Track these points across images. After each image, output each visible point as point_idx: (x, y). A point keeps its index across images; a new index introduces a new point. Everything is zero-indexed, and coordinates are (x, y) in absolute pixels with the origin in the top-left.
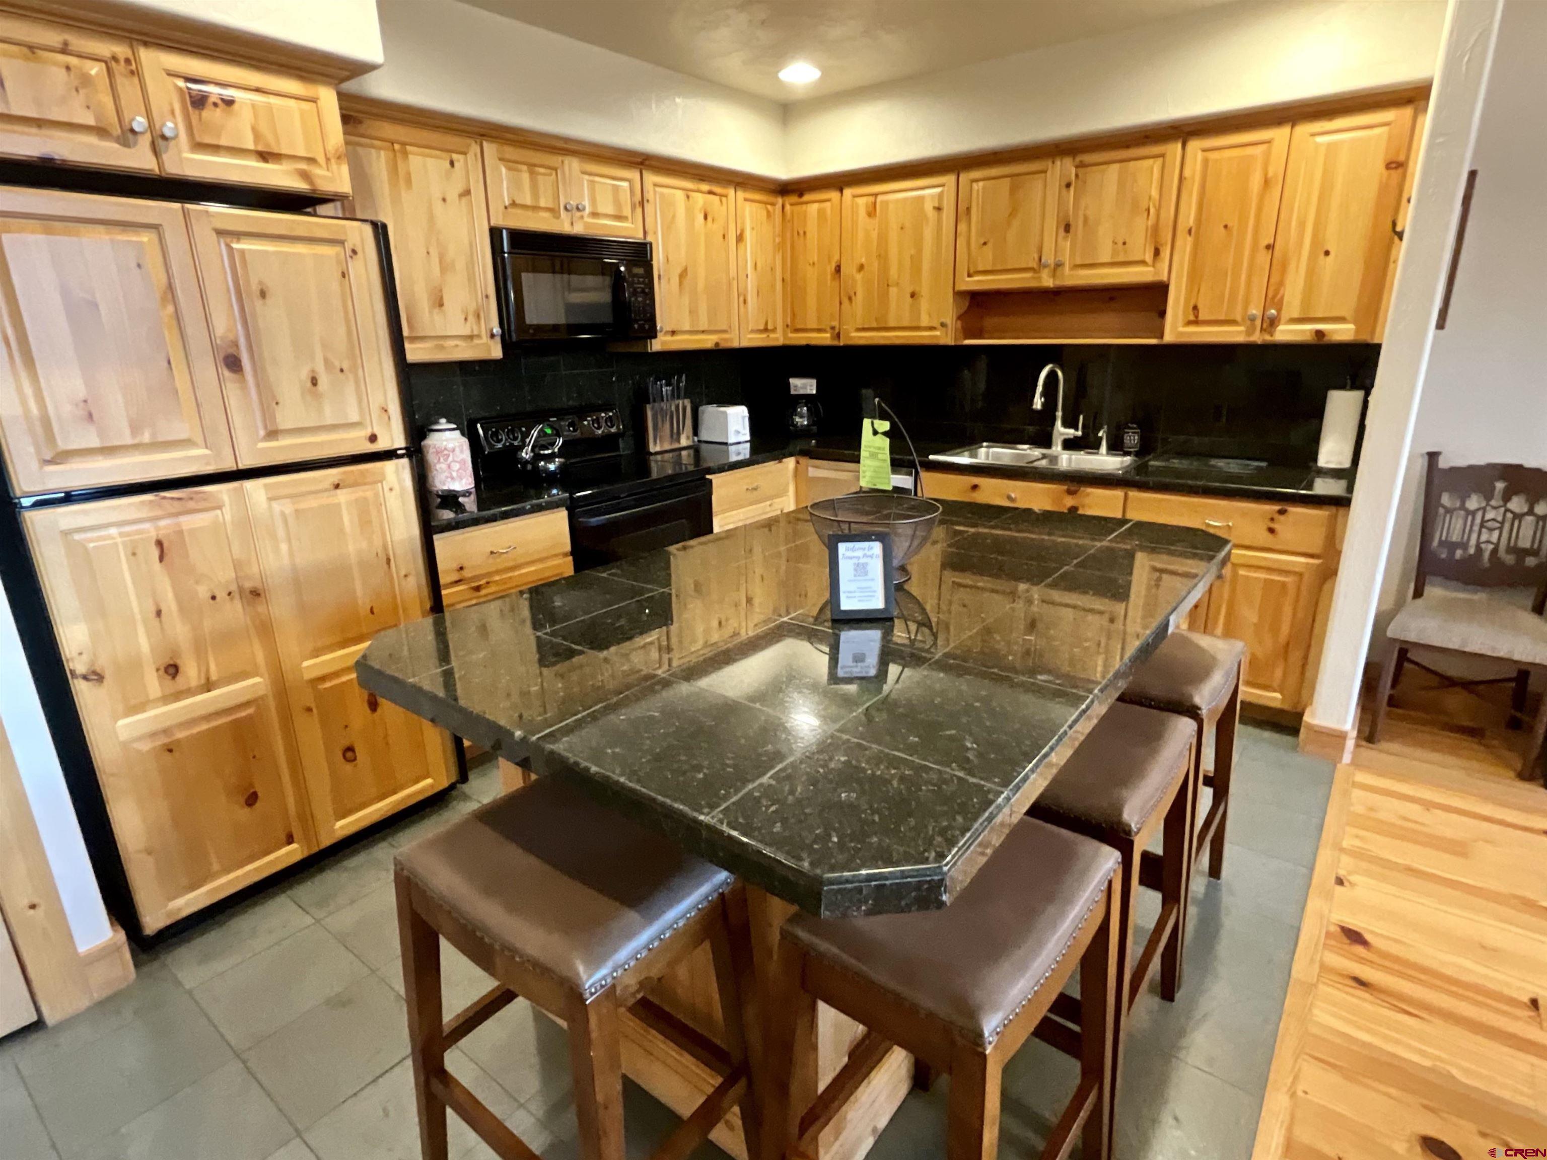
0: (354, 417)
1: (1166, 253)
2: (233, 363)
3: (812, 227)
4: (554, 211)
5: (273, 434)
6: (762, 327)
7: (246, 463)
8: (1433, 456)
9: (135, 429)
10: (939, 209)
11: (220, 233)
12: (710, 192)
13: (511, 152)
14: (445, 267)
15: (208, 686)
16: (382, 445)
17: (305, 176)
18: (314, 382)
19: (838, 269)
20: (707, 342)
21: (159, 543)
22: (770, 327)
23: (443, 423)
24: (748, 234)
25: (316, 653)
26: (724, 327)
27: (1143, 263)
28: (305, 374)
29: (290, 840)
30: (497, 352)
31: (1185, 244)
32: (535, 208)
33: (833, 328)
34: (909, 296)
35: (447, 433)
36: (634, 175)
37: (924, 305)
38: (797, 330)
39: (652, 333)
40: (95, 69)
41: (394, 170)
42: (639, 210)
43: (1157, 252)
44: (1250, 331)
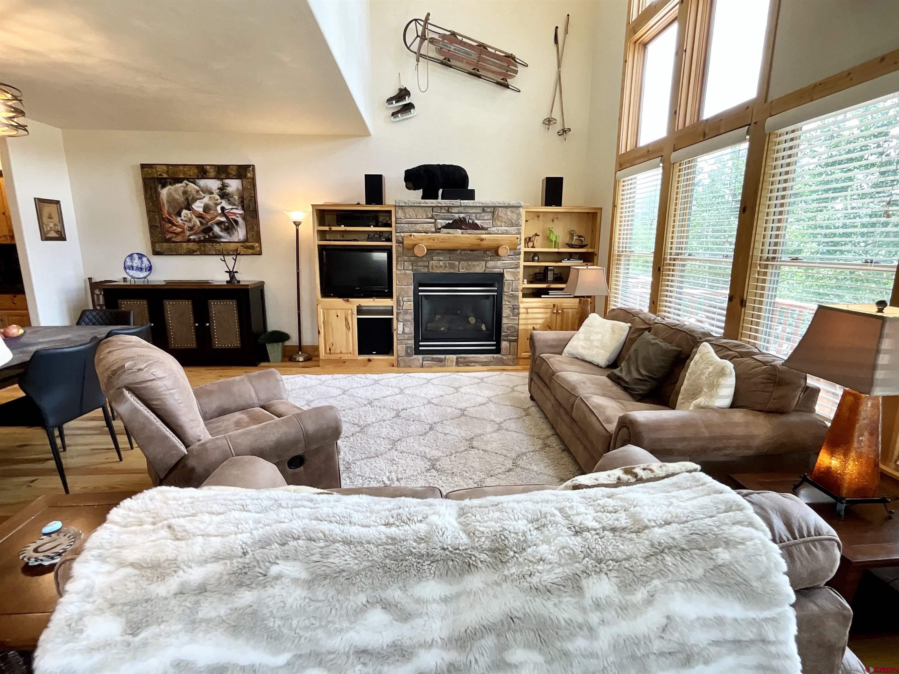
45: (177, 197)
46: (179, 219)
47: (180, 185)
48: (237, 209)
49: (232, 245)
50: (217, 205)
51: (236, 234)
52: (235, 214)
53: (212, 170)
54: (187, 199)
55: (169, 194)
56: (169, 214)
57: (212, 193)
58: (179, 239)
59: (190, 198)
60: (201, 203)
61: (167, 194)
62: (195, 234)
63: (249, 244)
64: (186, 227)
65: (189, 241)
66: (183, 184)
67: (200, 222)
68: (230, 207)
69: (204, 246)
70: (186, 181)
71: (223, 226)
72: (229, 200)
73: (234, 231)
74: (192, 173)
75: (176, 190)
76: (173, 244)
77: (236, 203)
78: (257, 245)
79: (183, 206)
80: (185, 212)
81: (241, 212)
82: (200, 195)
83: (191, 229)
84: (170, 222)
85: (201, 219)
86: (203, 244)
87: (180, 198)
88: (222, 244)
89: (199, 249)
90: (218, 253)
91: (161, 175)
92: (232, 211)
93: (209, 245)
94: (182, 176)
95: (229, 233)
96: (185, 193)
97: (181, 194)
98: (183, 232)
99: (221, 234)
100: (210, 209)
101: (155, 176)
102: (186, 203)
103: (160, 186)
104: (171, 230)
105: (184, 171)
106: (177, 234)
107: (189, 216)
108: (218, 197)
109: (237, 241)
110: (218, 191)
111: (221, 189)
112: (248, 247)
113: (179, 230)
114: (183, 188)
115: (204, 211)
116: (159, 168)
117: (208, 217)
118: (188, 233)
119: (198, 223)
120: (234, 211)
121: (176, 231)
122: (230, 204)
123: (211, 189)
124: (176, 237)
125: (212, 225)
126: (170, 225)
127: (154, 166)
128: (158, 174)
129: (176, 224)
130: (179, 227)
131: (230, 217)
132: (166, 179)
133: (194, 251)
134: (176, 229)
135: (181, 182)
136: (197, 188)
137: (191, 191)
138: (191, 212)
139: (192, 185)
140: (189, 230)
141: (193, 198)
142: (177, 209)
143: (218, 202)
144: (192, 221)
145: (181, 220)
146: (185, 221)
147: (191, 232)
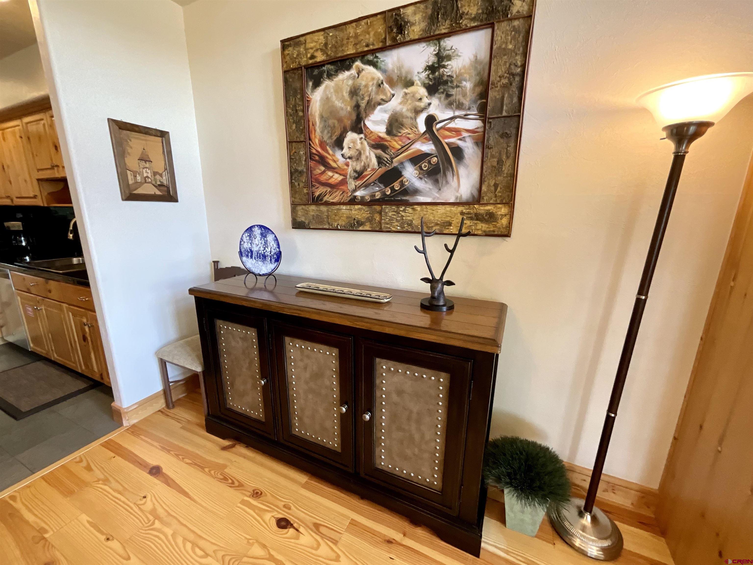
8: (216, 263)
10: (21, 137)
19: (3, 166)
33: (6, 197)
34: (24, 181)
37: (29, 184)
45: (338, 104)
46: (338, 154)
47: (347, 74)
48: (465, 117)
49: (441, 209)
50: (417, 112)
51: (453, 182)
52: (457, 132)
53: (418, 17)
54: (357, 106)
55: (326, 100)
56: (322, 144)
57: (409, 83)
58: (336, 197)
59: (363, 104)
60: (385, 111)
61: (322, 99)
62: (366, 186)
63: (482, 209)
64: (350, 170)
65: (353, 201)
66: (353, 72)
67: (380, 159)
68: (449, 114)
69: (380, 213)
70: (358, 63)
71: (425, 165)
72: (448, 96)
73: (449, 175)
74: (370, 38)
75: (338, 90)
76: (324, 208)
77: (466, 103)
78: (504, 210)
79: (348, 123)
80: (351, 136)
81: (474, 123)
82: (384, 92)
83: (359, 175)
84: (323, 161)
85: (379, 152)
86: (378, 208)
87: (343, 105)
88: (418, 208)
89: (370, 220)
90: (406, 228)
91: (313, 57)
92: (452, 125)
93: (390, 211)
94: (350, 51)
95: (436, 182)
96: (354, 92)
97: (346, 95)
98: (344, 182)
99: (418, 184)
100: (401, 125)
101: (305, 60)
102: (354, 117)
103: (311, 84)
104: (323, 178)
105: (356, 36)
106: (333, 187)
107: (359, 146)
108: (423, 91)
109: (452, 201)
110: (424, 75)
111: (432, 69)
112: (478, 217)
113: (337, 178)
114: (350, 82)
115: (389, 132)
116: (310, 42)
117: (396, 144)
118: (352, 184)
119: (374, 161)
120: (459, 124)
121: (332, 181)
122: (450, 105)
123: (409, 72)
124: (331, 193)
125: (402, 163)
126: (323, 168)
127: (302, 39)
128: (309, 55)
129: (334, 165)
130: (337, 173)
131: (444, 141)
132: (322, 64)
133: (360, 223)
134: (332, 177)
135: (349, 68)
136: (378, 75)
137: (366, 86)
138: (362, 136)
139: (370, 69)
140: (356, 178)
141: (368, 102)
142: (338, 133)
143: (422, 104)
144: (363, 157)
145: (343, 155)
146: (350, 158)
147: (359, 183)
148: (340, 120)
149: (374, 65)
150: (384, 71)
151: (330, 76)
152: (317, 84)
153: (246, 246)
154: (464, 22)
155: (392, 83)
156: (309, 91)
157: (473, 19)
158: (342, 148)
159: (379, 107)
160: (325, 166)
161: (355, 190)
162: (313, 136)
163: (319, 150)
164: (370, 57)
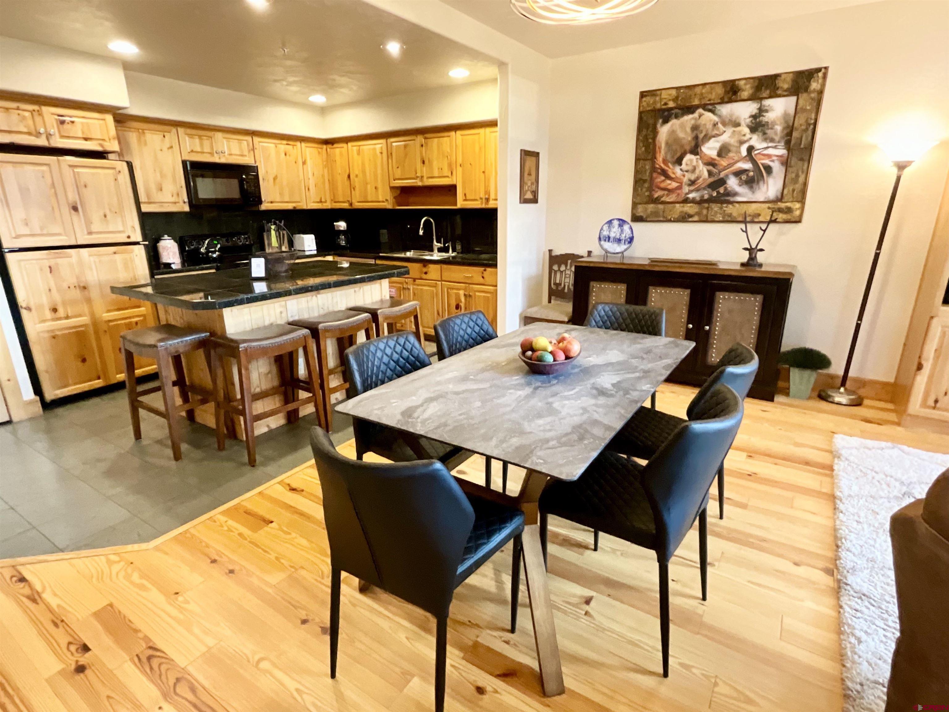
0: (121, 228)
1: (454, 173)
2: (75, 209)
3: (338, 158)
4: (211, 154)
5: (90, 233)
6: (319, 200)
7: (80, 242)
9: (42, 228)
10: (381, 153)
11: (70, 166)
12: (287, 144)
13: (189, 131)
14: (163, 176)
15: (67, 317)
16: (132, 240)
17: (101, 145)
18: (105, 216)
19: (349, 176)
20: (290, 206)
21: (50, 267)
22: (323, 200)
23: (166, 237)
24: (309, 162)
25: (109, 311)
26: (299, 200)
27: (448, 177)
28: (102, 214)
29: (99, 378)
30: (187, 209)
31: (460, 170)
32: (203, 153)
33: (348, 201)
34: (374, 188)
35: (168, 241)
36: (249, 138)
37: (380, 191)
38: (335, 202)
39: (260, 202)
40: (27, 114)
41: (139, 140)
42: (252, 152)
43: (452, 173)
44: (482, 203)
45: (681, 135)
46: (677, 169)
47: (691, 116)
48: (775, 147)
49: (754, 206)
50: (742, 143)
51: (764, 188)
52: (769, 156)
53: (748, 86)
54: (696, 138)
55: (672, 132)
56: (665, 161)
57: (738, 125)
58: (672, 198)
59: (701, 136)
60: (718, 142)
61: (668, 131)
62: (697, 190)
63: (782, 205)
64: (685, 180)
65: (686, 201)
66: (696, 115)
67: (710, 173)
68: (765, 145)
69: (708, 208)
70: (701, 110)
71: (744, 177)
72: (765, 134)
73: (761, 183)
74: (713, 96)
75: (682, 126)
76: (661, 207)
77: (777, 138)
78: (798, 205)
79: (688, 148)
80: (689, 157)
81: (782, 151)
82: (718, 129)
83: (692, 183)
84: (664, 173)
85: (711, 168)
86: (706, 205)
87: (686, 136)
88: (737, 205)
89: (698, 214)
90: (727, 218)
91: (666, 104)
92: (766, 152)
93: (715, 207)
94: (696, 102)
95: (751, 188)
96: (695, 128)
97: (688, 130)
98: (680, 188)
99: (738, 189)
100: (729, 151)
101: (658, 106)
102: (693, 144)
103: (661, 121)
104: (663, 185)
105: (702, 94)
106: (670, 191)
107: (695, 163)
108: (747, 130)
109: (762, 200)
110: (748, 120)
111: (754, 117)
112: (780, 210)
113: (674, 185)
114: (693, 122)
115: (719, 155)
116: (664, 95)
117: (724, 163)
118: (686, 189)
119: (706, 174)
120: (771, 151)
121: (670, 187)
122: (765, 140)
123: (738, 117)
124: (668, 195)
125: (727, 176)
126: (663, 178)
127: (658, 92)
128: (662, 103)
129: (673, 176)
130: (674, 181)
131: (759, 162)
132: (672, 109)
133: (691, 216)
134: (670, 184)
135: (693, 112)
136: (715, 118)
137: (705, 125)
138: (698, 157)
139: (710, 115)
140: (689, 185)
141: (706, 136)
142: (678, 154)
143: (745, 138)
144: (697, 171)
145: (681, 170)
146: (687, 171)
147: (692, 188)
148: (682, 146)
149: (712, 111)
150: (720, 116)
151: (677, 117)
152: (666, 121)
153: (605, 233)
154: (779, 92)
155: (724, 124)
156: (658, 126)
157: (785, 91)
158: (680, 164)
159: (713, 139)
160: (664, 176)
161: (687, 194)
162: (658, 155)
163: (662, 165)
164: (710, 107)
